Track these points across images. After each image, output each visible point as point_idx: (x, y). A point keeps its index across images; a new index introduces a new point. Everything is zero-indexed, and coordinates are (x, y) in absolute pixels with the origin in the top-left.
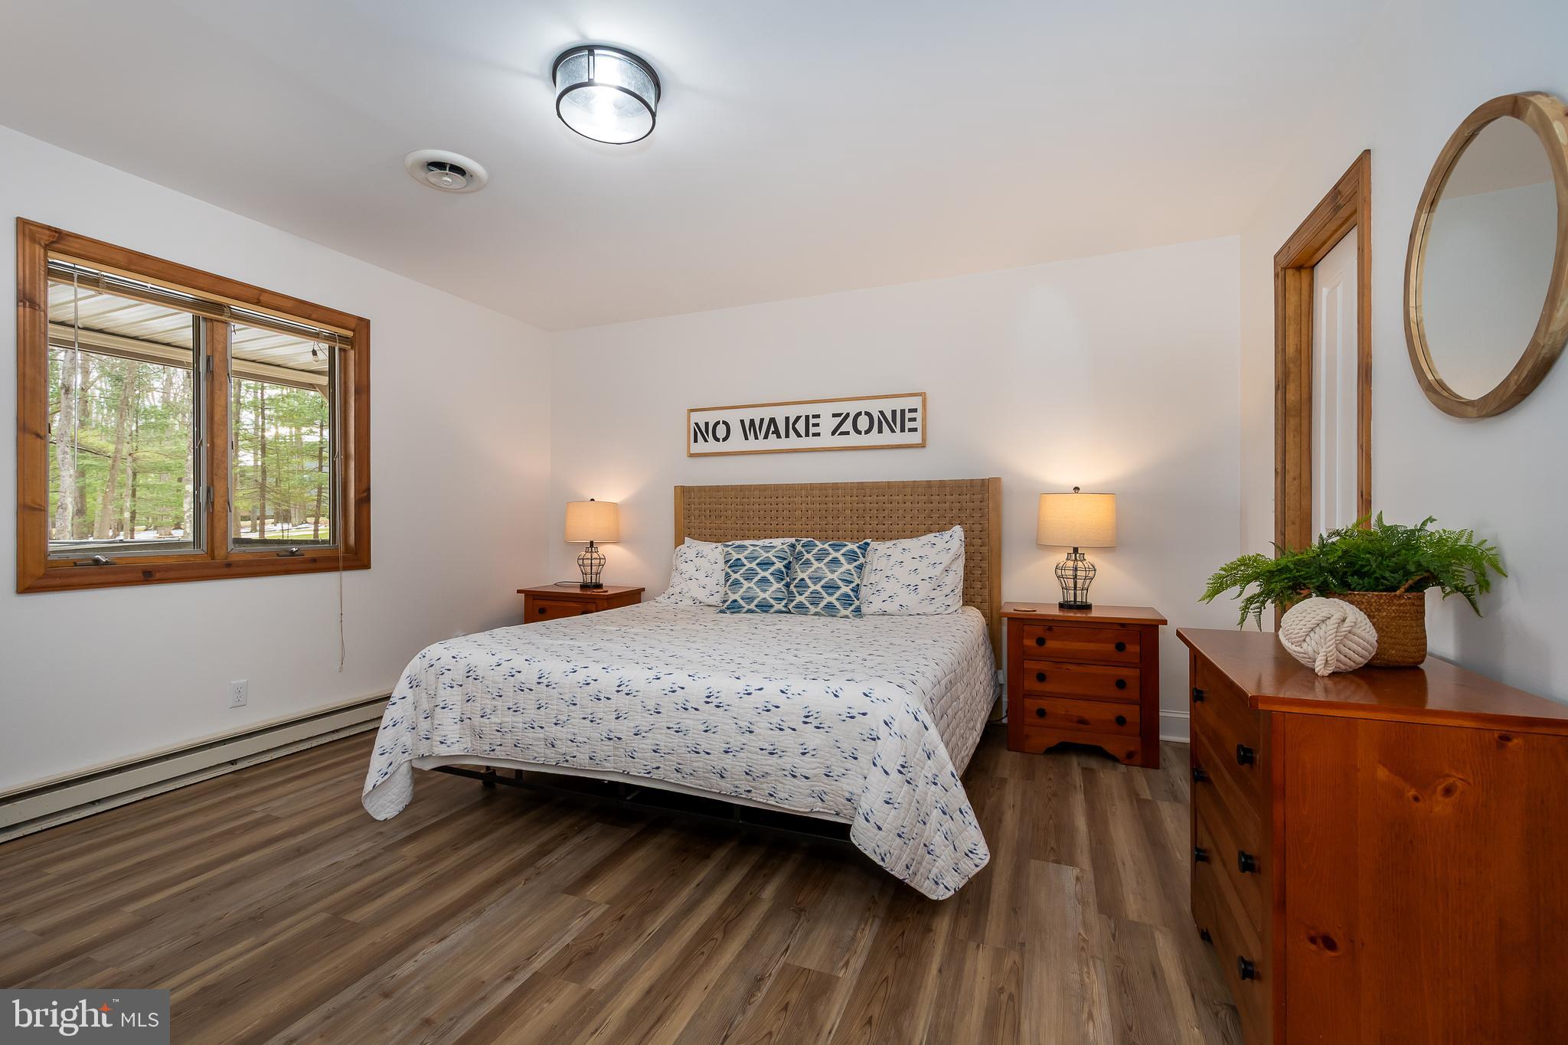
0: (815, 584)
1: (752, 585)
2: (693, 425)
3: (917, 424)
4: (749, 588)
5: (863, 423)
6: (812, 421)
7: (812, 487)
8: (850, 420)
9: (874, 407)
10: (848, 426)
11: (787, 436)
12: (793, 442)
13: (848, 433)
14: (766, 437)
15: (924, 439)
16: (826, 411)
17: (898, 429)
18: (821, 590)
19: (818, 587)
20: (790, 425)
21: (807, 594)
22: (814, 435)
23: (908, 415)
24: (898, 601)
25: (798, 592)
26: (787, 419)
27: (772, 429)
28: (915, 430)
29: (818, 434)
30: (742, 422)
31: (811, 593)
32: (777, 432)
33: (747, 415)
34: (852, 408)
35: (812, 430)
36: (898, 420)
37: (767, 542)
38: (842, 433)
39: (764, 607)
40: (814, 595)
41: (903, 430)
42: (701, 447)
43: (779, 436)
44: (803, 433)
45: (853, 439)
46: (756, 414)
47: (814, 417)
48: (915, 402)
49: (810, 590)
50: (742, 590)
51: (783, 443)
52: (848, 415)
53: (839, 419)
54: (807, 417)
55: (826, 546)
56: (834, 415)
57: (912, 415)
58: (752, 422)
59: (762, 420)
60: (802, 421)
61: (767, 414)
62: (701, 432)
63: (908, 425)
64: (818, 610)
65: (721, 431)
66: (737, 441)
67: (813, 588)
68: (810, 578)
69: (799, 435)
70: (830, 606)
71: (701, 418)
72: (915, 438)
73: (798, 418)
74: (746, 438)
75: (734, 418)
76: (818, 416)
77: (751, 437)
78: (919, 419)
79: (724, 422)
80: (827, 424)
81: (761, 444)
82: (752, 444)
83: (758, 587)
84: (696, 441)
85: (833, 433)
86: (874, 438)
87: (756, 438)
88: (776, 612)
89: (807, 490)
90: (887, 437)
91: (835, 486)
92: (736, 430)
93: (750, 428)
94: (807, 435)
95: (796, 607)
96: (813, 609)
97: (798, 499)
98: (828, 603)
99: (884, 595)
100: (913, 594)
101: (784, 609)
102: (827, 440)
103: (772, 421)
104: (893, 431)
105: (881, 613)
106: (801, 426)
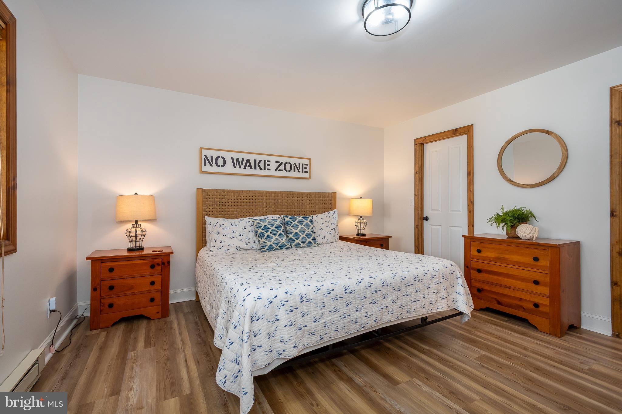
0: (303, 234)
1: (277, 237)
2: (203, 157)
3: (308, 170)
4: (276, 238)
5: (288, 167)
6: (267, 163)
7: (271, 193)
8: (283, 165)
9: (292, 161)
10: (282, 167)
11: (255, 168)
12: (258, 172)
13: (282, 170)
14: (245, 168)
15: (310, 176)
16: (273, 159)
17: (301, 171)
18: (305, 237)
19: (304, 235)
20: (257, 164)
21: (300, 239)
22: (268, 169)
23: (304, 166)
24: (326, 238)
25: (296, 238)
26: (255, 161)
27: (248, 164)
28: (307, 172)
29: (269, 169)
30: (232, 159)
31: (302, 238)
32: (250, 166)
33: (235, 156)
34: (284, 160)
35: (267, 167)
36: (301, 168)
37: (263, 217)
38: (279, 170)
39: (282, 247)
40: (303, 239)
41: (302, 172)
42: (208, 168)
43: (251, 168)
44: (263, 168)
45: (284, 173)
46: (241, 156)
47: (268, 161)
48: (307, 162)
49: (301, 237)
50: (273, 240)
51: (253, 172)
52: (282, 163)
53: (279, 164)
54: (265, 161)
55: (301, 218)
56: (277, 162)
57: (306, 166)
58: (238, 160)
59: (243, 159)
60: (262, 162)
61: (246, 157)
62: (208, 161)
63: (305, 170)
64: (305, 245)
65: (220, 161)
66: (229, 167)
67: (302, 236)
68: (300, 232)
69: (261, 169)
70: (310, 243)
71: (209, 154)
72: (307, 175)
73: (260, 161)
74: (235, 167)
75: (228, 156)
76: (269, 161)
77: (237, 166)
78: (308, 168)
79: (222, 158)
80: (273, 166)
81: (242, 171)
82: (237, 170)
83: (280, 238)
84: (205, 165)
85: (276, 170)
86: (292, 174)
87: (240, 167)
88: (286, 248)
89: (269, 194)
90: (297, 174)
91: (281, 193)
92: (229, 163)
93: (237, 163)
94: (265, 169)
95: (295, 245)
96: (302, 245)
97: (265, 198)
98: (309, 242)
99: (322, 237)
100: (330, 235)
101: (290, 247)
102: (273, 172)
103: (248, 160)
104: (299, 172)
105: (321, 243)
106: (262, 165)
